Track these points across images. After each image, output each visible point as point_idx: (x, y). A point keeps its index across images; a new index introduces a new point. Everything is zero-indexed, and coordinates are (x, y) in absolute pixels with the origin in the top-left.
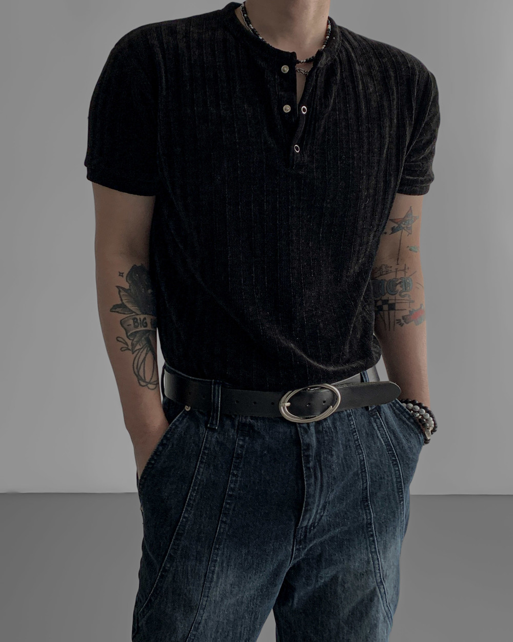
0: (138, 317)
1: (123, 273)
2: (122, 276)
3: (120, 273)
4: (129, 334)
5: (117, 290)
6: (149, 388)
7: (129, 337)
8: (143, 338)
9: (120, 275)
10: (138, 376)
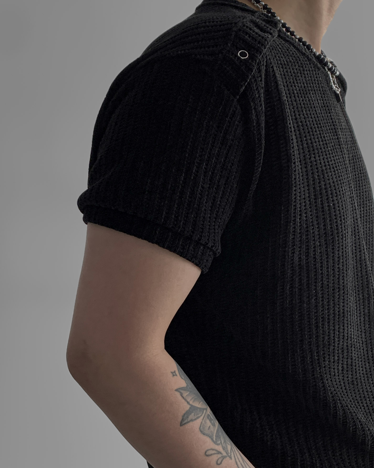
3: (172, 372)
5: (178, 394)
9: (173, 375)
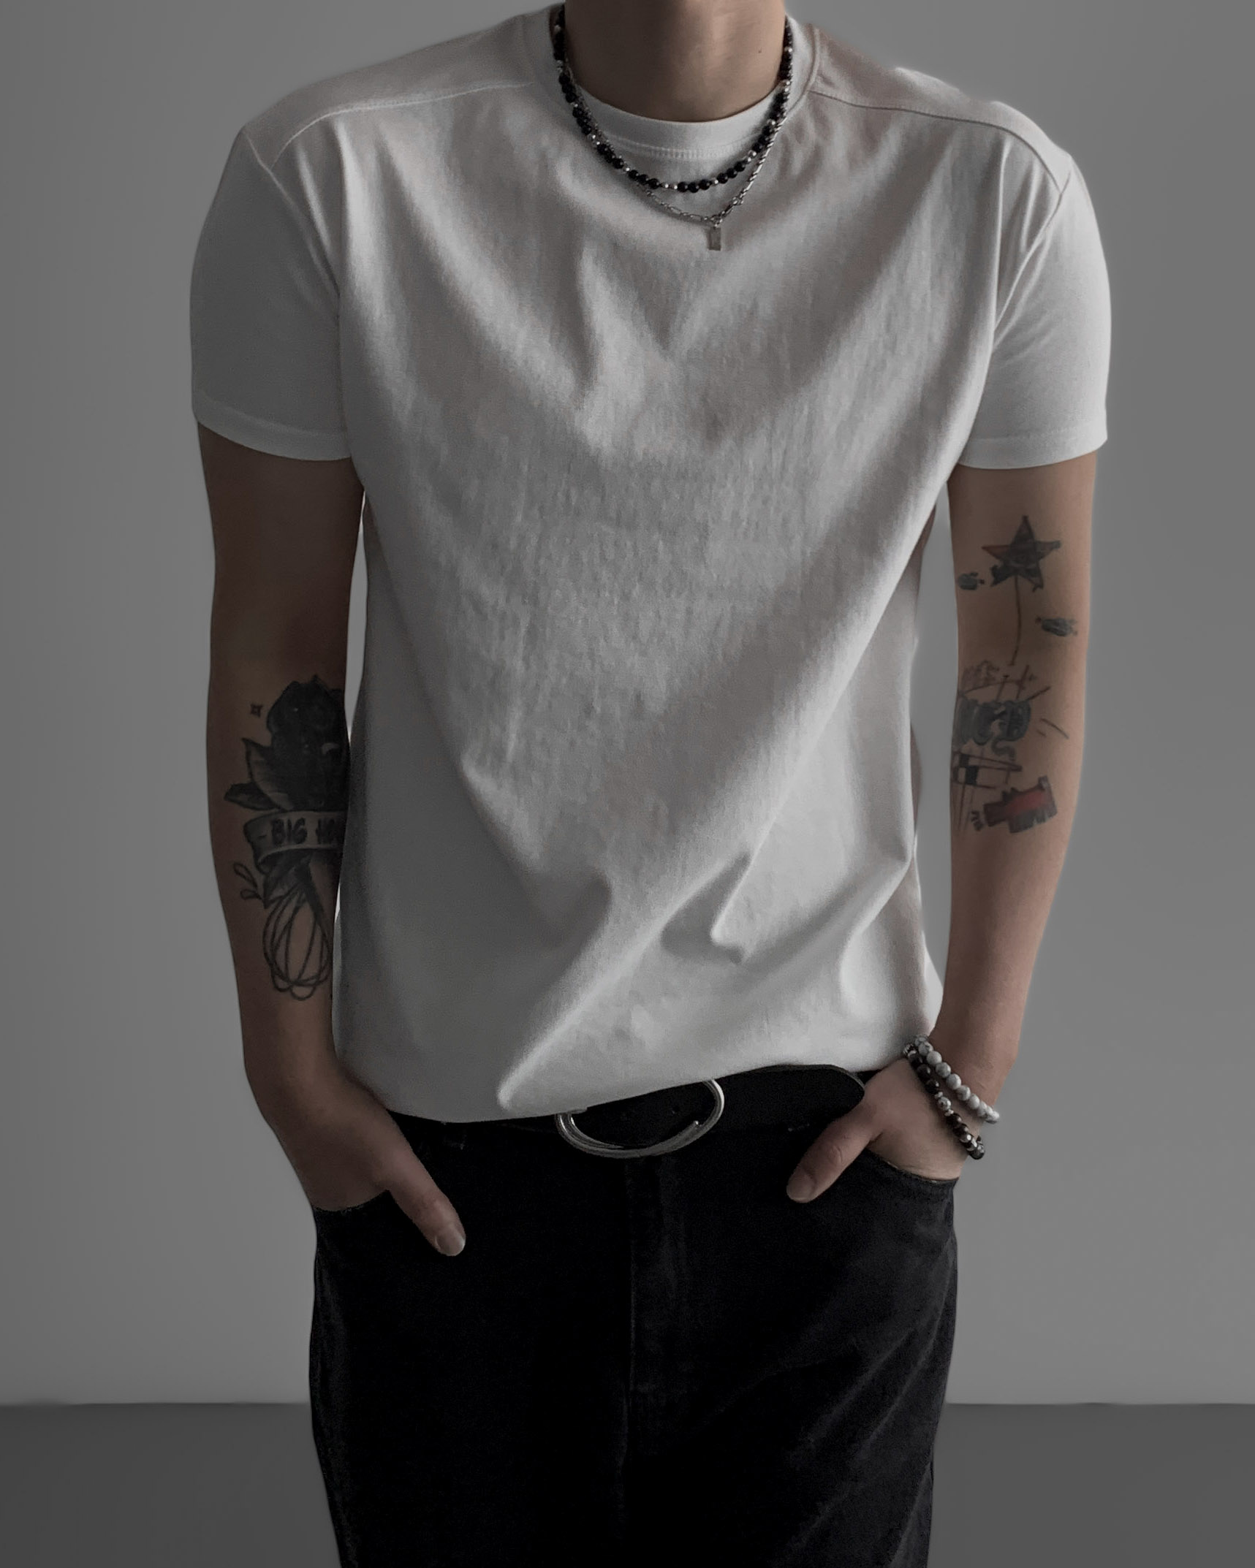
0: (285, 819)
1: (260, 708)
2: (259, 714)
3: (254, 707)
4: (260, 860)
5: (243, 750)
6: (294, 995)
7: (262, 867)
8: (292, 871)
9: (253, 712)
10: (272, 962)
